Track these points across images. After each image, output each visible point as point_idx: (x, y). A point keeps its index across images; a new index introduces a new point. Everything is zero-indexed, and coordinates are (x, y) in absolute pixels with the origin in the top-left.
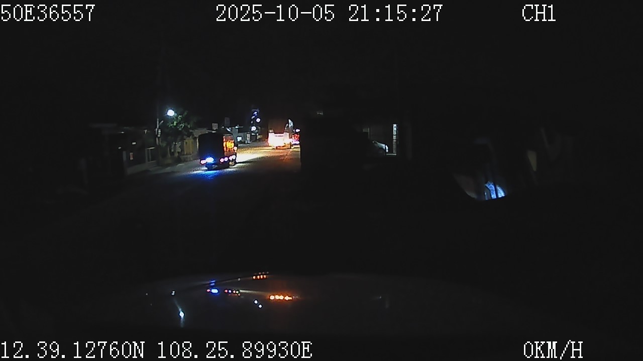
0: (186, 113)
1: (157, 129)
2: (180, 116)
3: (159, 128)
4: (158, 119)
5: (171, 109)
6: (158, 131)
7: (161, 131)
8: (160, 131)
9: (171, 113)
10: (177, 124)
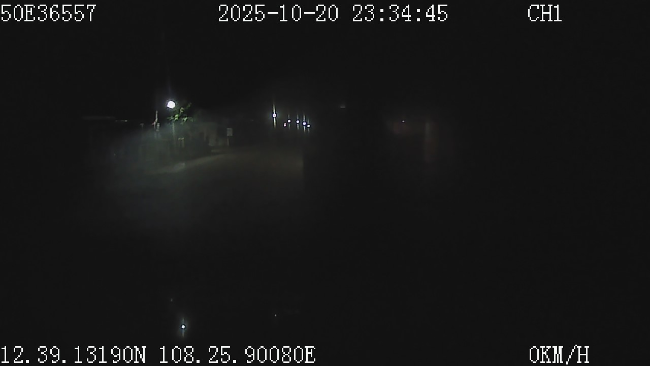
0: (189, 106)
1: (155, 123)
2: (182, 108)
3: (158, 122)
4: (157, 112)
5: (171, 100)
6: (156, 125)
7: (160, 125)
8: (158, 125)
9: (171, 105)
10: (179, 118)
